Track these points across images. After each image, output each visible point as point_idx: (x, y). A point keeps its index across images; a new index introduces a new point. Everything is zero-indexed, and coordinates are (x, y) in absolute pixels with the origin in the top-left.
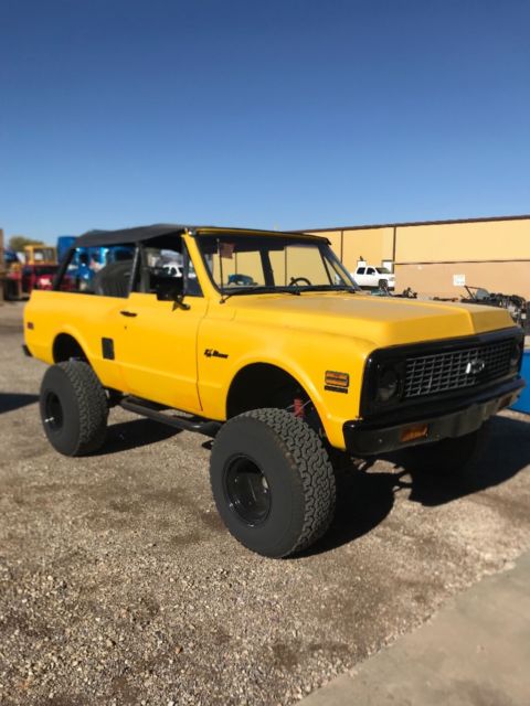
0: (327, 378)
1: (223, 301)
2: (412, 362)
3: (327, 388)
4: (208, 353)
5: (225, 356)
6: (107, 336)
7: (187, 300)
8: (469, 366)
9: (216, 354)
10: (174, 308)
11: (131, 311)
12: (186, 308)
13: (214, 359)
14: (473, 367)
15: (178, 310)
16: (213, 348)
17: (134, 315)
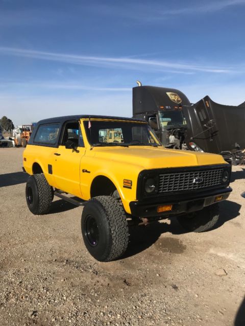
0: (124, 182)
1: (91, 149)
2: (162, 177)
3: (124, 187)
4: (83, 171)
5: (89, 172)
6: (50, 164)
7: (78, 148)
8: (194, 180)
9: (86, 171)
10: (73, 151)
11: (59, 153)
12: (78, 152)
13: (85, 173)
14: (196, 181)
15: (75, 152)
16: (86, 168)
17: (59, 155)
